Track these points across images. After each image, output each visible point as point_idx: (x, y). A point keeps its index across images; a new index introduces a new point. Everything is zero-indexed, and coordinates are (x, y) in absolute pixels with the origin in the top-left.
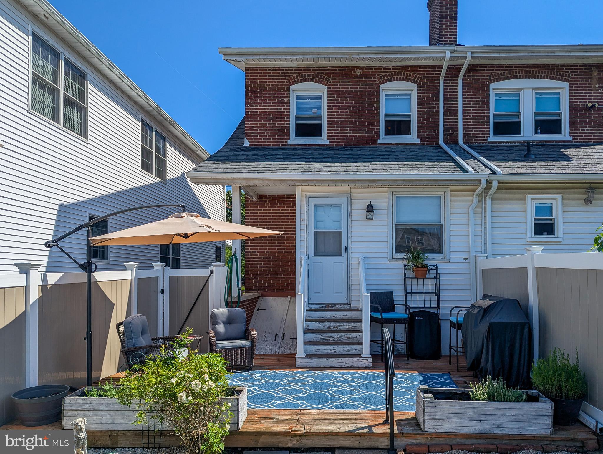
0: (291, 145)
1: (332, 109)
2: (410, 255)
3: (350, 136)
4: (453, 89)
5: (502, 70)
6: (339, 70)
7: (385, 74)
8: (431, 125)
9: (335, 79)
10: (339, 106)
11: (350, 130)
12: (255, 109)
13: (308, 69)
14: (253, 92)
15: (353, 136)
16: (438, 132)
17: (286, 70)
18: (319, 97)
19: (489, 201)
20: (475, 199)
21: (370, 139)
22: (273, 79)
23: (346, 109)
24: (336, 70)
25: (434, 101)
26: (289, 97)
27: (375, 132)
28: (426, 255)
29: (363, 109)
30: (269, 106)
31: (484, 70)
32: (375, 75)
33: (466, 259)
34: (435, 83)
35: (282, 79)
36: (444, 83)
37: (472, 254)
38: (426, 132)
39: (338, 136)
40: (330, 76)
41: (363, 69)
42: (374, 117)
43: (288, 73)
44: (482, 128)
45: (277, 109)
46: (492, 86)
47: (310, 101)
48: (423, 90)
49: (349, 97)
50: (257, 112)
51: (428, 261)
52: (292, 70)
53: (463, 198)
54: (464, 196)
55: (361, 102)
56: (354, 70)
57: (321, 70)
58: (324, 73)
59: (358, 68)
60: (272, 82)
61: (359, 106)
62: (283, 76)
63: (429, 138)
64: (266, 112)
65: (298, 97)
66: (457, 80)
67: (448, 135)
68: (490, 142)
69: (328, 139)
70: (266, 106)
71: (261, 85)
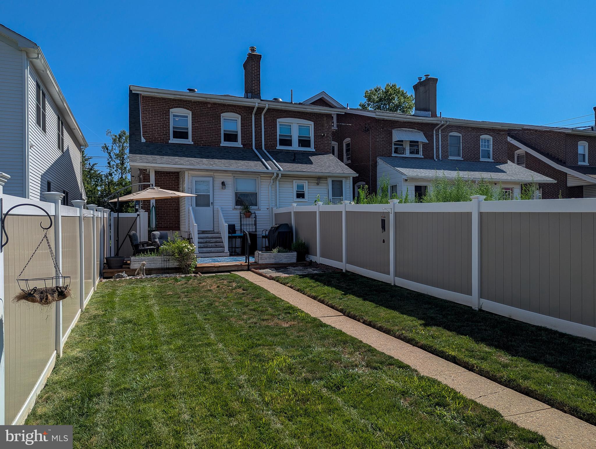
0: (171, 143)
1: (195, 125)
2: (242, 207)
3: (205, 140)
4: (259, 120)
5: (283, 113)
6: (198, 103)
7: (223, 108)
8: (248, 138)
9: (196, 108)
10: (198, 123)
11: (205, 137)
12: (148, 121)
13: (180, 100)
14: (147, 110)
15: (207, 141)
16: (252, 142)
17: (167, 100)
18: (187, 117)
19: (277, 182)
20: (272, 181)
21: (216, 143)
22: (160, 104)
23: (202, 125)
24: (197, 103)
25: (250, 126)
26: (169, 116)
27: (219, 140)
28: (250, 207)
29: (212, 126)
30: (157, 120)
31: (274, 112)
32: (218, 108)
33: (268, 209)
34: (250, 116)
35: (165, 105)
36: (255, 116)
37: (271, 207)
38: (246, 141)
39: (198, 140)
40: (193, 106)
41: (212, 104)
42: (218, 131)
43: (168, 102)
44: (274, 142)
45: (162, 122)
46: (278, 120)
47: (181, 118)
48: (244, 119)
49: (204, 119)
50: (150, 123)
51: (251, 210)
52: (171, 100)
53: (266, 181)
54: (267, 179)
55: (211, 123)
56: (207, 104)
57: (188, 102)
58: (189, 104)
59: (209, 103)
60: (159, 106)
61: (210, 124)
62: (166, 103)
63: (247, 145)
64: (155, 123)
65: (174, 116)
66: (261, 115)
67: (257, 144)
68: (277, 150)
69: (192, 141)
70: (155, 120)
71: (152, 107)
